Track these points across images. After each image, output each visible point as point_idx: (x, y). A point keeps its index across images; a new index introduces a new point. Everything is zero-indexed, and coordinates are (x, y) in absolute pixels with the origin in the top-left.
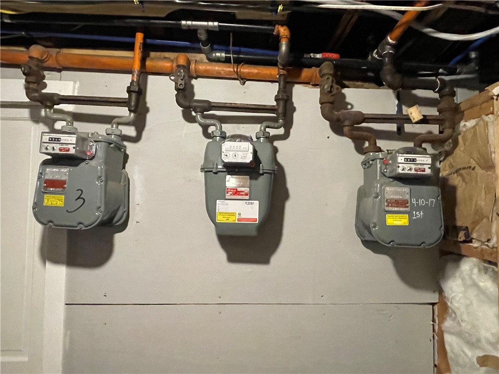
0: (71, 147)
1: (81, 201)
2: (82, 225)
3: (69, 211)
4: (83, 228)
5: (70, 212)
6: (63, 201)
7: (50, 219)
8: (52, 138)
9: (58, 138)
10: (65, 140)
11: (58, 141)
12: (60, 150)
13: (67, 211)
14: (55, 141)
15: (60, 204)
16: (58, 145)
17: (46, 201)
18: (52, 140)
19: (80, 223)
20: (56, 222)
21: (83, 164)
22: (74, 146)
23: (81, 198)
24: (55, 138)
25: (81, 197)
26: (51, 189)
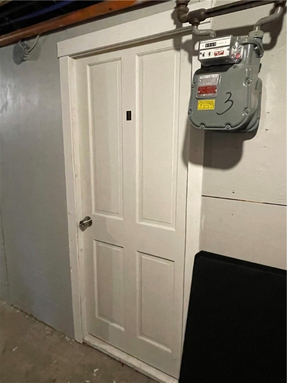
0: (225, 49)
1: (230, 103)
2: (229, 126)
3: (218, 113)
4: (231, 129)
5: (220, 114)
6: (214, 104)
7: (202, 122)
8: (208, 44)
9: (213, 43)
10: (220, 43)
11: (214, 45)
12: (216, 54)
13: (217, 113)
14: (211, 46)
15: (211, 107)
16: (213, 49)
17: (199, 106)
18: (208, 46)
19: (229, 124)
20: (208, 124)
21: (231, 69)
22: (229, 47)
23: (230, 101)
24: (211, 44)
25: (230, 99)
26: (204, 95)
